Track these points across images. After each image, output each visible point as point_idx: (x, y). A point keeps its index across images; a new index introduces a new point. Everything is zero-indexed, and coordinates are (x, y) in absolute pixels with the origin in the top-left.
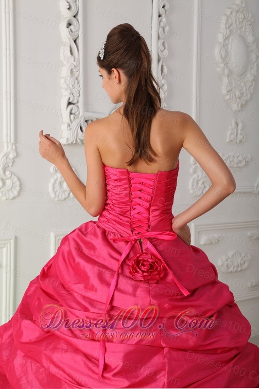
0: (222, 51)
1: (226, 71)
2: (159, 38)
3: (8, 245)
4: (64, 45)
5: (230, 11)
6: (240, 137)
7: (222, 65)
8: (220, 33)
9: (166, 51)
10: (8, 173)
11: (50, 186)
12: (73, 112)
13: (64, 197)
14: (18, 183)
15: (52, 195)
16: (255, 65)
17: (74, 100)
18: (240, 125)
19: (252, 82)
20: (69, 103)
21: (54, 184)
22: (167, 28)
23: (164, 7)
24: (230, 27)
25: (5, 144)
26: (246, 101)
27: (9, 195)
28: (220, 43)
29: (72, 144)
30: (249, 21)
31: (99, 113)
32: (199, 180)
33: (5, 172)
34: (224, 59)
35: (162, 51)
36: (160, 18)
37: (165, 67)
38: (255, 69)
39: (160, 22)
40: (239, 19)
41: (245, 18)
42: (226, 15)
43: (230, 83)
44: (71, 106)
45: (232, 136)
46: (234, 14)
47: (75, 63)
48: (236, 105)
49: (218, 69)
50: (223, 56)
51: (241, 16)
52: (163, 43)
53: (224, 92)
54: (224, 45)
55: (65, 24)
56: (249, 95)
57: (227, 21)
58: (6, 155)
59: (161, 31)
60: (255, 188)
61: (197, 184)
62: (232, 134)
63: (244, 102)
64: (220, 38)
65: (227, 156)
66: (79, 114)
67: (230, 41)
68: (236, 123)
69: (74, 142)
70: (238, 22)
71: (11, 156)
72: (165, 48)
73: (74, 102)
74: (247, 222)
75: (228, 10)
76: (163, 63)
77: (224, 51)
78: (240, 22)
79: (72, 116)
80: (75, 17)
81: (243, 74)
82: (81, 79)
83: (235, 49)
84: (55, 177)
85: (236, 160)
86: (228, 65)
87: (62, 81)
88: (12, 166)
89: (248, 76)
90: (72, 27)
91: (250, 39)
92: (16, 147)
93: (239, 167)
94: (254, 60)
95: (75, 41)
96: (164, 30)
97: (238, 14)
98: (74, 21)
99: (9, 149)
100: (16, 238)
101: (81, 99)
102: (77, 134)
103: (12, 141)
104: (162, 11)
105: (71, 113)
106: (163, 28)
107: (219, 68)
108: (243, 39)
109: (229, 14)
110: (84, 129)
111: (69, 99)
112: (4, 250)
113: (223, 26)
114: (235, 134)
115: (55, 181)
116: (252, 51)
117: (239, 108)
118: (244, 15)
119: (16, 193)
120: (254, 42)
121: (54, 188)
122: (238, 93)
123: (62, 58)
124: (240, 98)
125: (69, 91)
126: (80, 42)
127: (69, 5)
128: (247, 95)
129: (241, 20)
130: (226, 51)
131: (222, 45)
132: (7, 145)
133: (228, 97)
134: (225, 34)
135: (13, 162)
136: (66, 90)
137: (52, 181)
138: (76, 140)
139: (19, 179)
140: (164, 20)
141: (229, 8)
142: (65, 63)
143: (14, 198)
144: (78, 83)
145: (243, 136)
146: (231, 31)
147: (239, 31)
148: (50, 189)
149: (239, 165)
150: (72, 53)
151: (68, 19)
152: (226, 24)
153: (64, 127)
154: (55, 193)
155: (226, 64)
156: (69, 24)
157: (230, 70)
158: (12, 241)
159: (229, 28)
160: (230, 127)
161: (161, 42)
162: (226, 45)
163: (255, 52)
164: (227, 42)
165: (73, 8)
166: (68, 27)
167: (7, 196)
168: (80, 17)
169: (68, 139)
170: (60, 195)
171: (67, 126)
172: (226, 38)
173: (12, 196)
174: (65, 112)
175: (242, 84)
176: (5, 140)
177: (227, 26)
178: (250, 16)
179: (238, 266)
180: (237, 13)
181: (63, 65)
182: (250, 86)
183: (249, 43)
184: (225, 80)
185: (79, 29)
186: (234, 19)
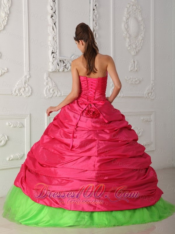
0: (125, 26)
1: (128, 36)
2: (93, 20)
3: (27, 117)
4: (50, 26)
5: (129, 5)
6: (136, 69)
8: (124, 16)
9: (97, 26)
10: (26, 85)
11: (45, 91)
12: (54, 57)
13: (51, 97)
14: (31, 90)
15: (45, 95)
16: (143, 32)
17: (55, 51)
18: (136, 62)
19: (141, 40)
20: (53, 53)
21: (46, 90)
22: (97, 15)
23: (95, 5)
24: (129, 13)
25: (25, 72)
26: (139, 50)
27: (27, 95)
28: (124, 21)
29: (54, 71)
30: (139, 10)
31: (66, 57)
33: (25, 84)
34: (126, 29)
35: (95, 27)
36: (94, 11)
37: (97, 34)
38: (143, 34)
39: (94, 12)
42: (127, 7)
43: (130, 41)
44: (53, 54)
46: (131, 7)
47: (55, 34)
48: (133, 52)
50: (126, 28)
51: (135, 8)
52: (96, 23)
53: (127, 46)
55: (50, 17)
56: (140, 47)
57: (127, 10)
58: (26, 77)
59: (94, 17)
60: (144, 95)
62: (132, 67)
63: (137, 51)
64: (124, 19)
65: (130, 78)
66: (57, 58)
67: (130, 20)
68: (134, 61)
69: (55, 71)
71: (28, 77)
73: (54, 52)
74: (141, 112)
75: (128, 5)
76: (96, 32)
78: (134, 11)
79: (54, 58)
80: (54, 13)
81: (137, 37)
82: (58, 41)
83: (132, 24)
84: (47, 87)
85: (134, 80)
86: (129, 32)
87: (49, 42)
88: (28, 82)
90: (53, 18)
91: (140, 19)
92: (30, 73)
93: (136, 84)
94: (143, 29)
95: (55, 24)
96: (96, 17)
97: (133, 6)
98: (54, 15)
99: (27, 74)
100: (30, 114)
101: (58, 51)
102: (56, 67)
103: (28, 70)
104: (95, 7)
105: (53, 57)
106: (96, 16)
107: (124, 34)
108: (136, 19)
109: (128, 7)
110: (59, 64)
111: (52, 51)
112: (25, 119)
113: (125, 13)
114: (133, 67)
115: (47, 89)
116: (141, 25)
117: (135, 54)
118: (136, 7)
119: (30, 94)
120: (142, 20)
121: (46, 92)
122: (134, 46)
123: (49, 32)
124: (135, 49)
125: (52, 47)
126: (57, 24)
127: (52, 8)
128: (139, 47)
129: (135, 10)
130: (127, 25)
131: (125, 22)
132: (26, 72)
133: (129, 48)
134: (127, 17)
135: (29, 80)
136: (51, 46)
137: (45, 89)
138: (56, 70)
139: (31, 88)
140: (96, 12)
141: (129, 4)
143: (29, 96)
144: (56, 43)
145: (138, 68)
146: (130, 15)
147: (134, 15)
148: (45, 93)
149: (136, 83)
150: (53, 30)
151: (51, 14)
153: (50, 64)
154: (47, 94)
155: (127, 32)
156: (52, 16)
157: (130, 35)
158: (29, 115)
160: (131, 63)
161: (94, 22)
162: (127, 22)
163: (142, 25)
165: (54, 9)
166: (51, 18)
168: (57, 13)
169: (52, 69)
170: (49, 95)
171: (51, 63)
172: (127, 19)
173: (28, 95)
174: (51, 57)
175: (137, 42)
176: (25, 70)
177: (128, 13)
178: (140, 7)
180: (132, 6)
181: (49, 35)
182: (141, 43)
183: (140, 21)
184: (128, 40)
185: (56, 19)
186: (131, 9)
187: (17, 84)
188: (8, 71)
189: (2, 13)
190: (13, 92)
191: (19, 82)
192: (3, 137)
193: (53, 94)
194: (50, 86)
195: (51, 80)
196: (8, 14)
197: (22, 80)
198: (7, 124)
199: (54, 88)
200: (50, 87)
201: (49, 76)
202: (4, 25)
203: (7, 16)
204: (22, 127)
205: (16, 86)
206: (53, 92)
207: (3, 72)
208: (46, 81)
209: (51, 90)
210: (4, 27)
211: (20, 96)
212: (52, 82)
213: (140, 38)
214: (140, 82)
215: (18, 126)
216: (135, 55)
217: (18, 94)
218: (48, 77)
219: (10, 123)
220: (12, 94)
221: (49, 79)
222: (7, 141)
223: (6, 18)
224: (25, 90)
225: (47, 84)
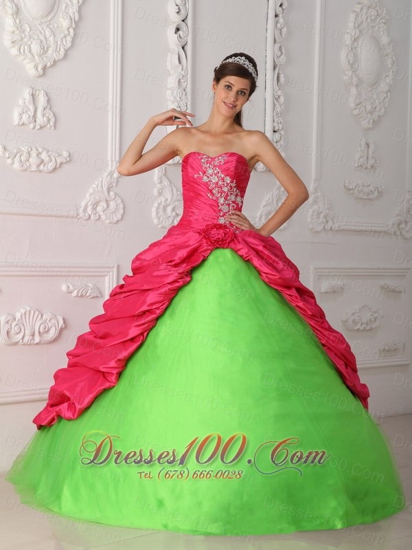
0: (349, 56)
1: (355, 81)
2: (275, 41)
3: (111, 273)
4: (172, 53)
5: (360, 6)
6: (371, 162)
7: (350, 73)
8: (348, 33)
9: (283, 56)
10: (112, 194)
11: (154, 210)
13: (167, 224)
14: (121, 206)
15: (156, 221)
16: (391, 72)
18: (372, 146)
19: (386, 93)
21: (158, 209)
22: (284, 30)
23: (281, 6)
24: (359, 25)
25: (110, 163)
26: (379, 117)
27: (113, 218)
28: (347, 45)
30: (384, 18)
32: (321, 213)
33: (109, 193)
34: (352, 65)
35: (278, 57)
36: (277, 18)
37: (282, 76)
38: (391, 77)
39: (277, 22)
40: (371, 16)
41: (378, 15)
42: (355, 11)
43: (359, 94)
45: (362, 160)
46: (365, 11)
47: (183, 73)
48: (367, 121)
49: (345, 78)
50: (351, 62)
51: (373, 13)
52: (280, 47)
53: (352, 105)
54: (352, 48)
55: (173, 30)
56: (383, 111)
57: (356, 19)
58: (111, 174)
59: (277, 33)
60: (389, 227)
61: (318, 218)
62: (361, 157)
63: (376, 118)
64: (348, 40)
65: (355, 184)
67: (360, 43)
68: (366, 144)
70: (369, 20)
71: (115, 176)
72: (282, 53)
74: (379, 269)
75: (356, 6)
76: (279, 70)
77: (353, 55)
78: (371, 20)
80: (183, 21)
81: (375, 84)
82: (189, 90)
83: (366, 52)
84: (159, 201)
85: (366, 190)
86: (357, 73)
87: (169, 92)
88: (116, 186)
89: (382, 85)
90: (180, 32)
91: (385, 40)
93: (369, 199)
94: (391, 66)
95: (183, 48)
96: (281, 33)
97: (370, 10)
98: (183, 26)
99: (113, 168)
100: (118, 266)
103: (117, 159)
104: (279, 10)
106: (281, 30)
107: (346, 76)
108: (375, 39)
109: (358, 10)
112: (107, 278)
113: (351, 25)
114: (365, 157)
115: (159, 205)
116: (387, 55)
117: (371, 126)
118: (377, 11)
119: (119, 216)
120: (389, 44)
121: (157, 213)
122: (369, 107)
123: (169, 67)
124: (371, 113)
125: (176, 104)
126: (189, 48)
127: (179, 9)
128: (380, 109)
129: (373, 18)
131: (350, 48)
132: (112, 163)
133: (356, 112)
134: (353, 34)
135: (117, 182)
136: (173, 102)
137: (156, 205)
139: (122, 201)
140: (281, 20)
141: (359, 3)
142: (172, 72)
143: (117, 222)
144: (186, 94)
145: (376, 161)
146: (360, 31)
147: (371, 31)
148: (154, 214)
149: (369, 197)
150: (180, 62)
151: (177, 24)
152: (355, 23)
154: (159, 218)
155: (354, 72)
156: (178, 29)
157: (359, 79)
158: (115, 269)
159: (357, 28)
160: (359, 149)
161: (277, 46)
162: (355, 48)
163: (390, 56)
164: (356, 44)
165: (183, 11)
166: (176, 33)
167: (111, 219)
168: (189, 21)
170: (164, 222)
172: (355, 40)
173: (115, 219)
175: (375, 96)
176: (109, 158)
177: (356, 25)
178: (384, 13)
179: (367, 324)
180: (368, 9)
181: (169, 75)
182: (385, 98)
183: (384, 45)
184: (354, 91)
185: (188, 34)
186: (364, 17)
187: (91, 191)
188: (70, 161)
189: (61, 19)
190: (81, 210)
191: (95, 186)
192: (53, 321)
193: (173, 218)
194: (167, 199)
195: (170, 183)
196: (75, 22)
197: (102, 182)
198: (64, 288)
199: (177, 203)
200: (168, 202)
201: (165, 174)
202: (66, 48)
203: (74, 26)
204: (97, 297)
205: (88, 196)
206: (174, 213)
207: (59, 161)
208: (159, 186)
209: (169, 209)
210: (66, 51)
211: (97, 220)
212: (172, 191)
213: (383, 86)
214: (380, 194)
215: (88, 294)
216: (369, 129)
217: (92, 216)
218: (164, 177)
219: (70, 286)
220: (78, 215)
221: (166, 182)
222: (61, 330)
223: (71, 30)
224: (108, 206)
225: (160, 194)
